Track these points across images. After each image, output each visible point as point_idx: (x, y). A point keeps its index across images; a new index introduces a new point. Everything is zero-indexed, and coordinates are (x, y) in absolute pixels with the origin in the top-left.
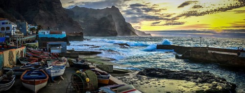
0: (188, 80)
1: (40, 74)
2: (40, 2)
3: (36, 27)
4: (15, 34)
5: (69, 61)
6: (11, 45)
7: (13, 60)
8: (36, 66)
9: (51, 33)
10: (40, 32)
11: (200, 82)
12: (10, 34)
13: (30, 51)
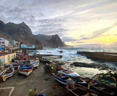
0: (95, 68)
1: (28, 66)
2: (21, 31)
3: (19, 43)
4: (8, 46)
5: (39, 60)
6: (7, 52)
7: (10, 60)
8: (24, 63)
9: (27, 46)
10: (22, 45)
11: (101, 69)
12: (4, 46)
13: (18, 55)
